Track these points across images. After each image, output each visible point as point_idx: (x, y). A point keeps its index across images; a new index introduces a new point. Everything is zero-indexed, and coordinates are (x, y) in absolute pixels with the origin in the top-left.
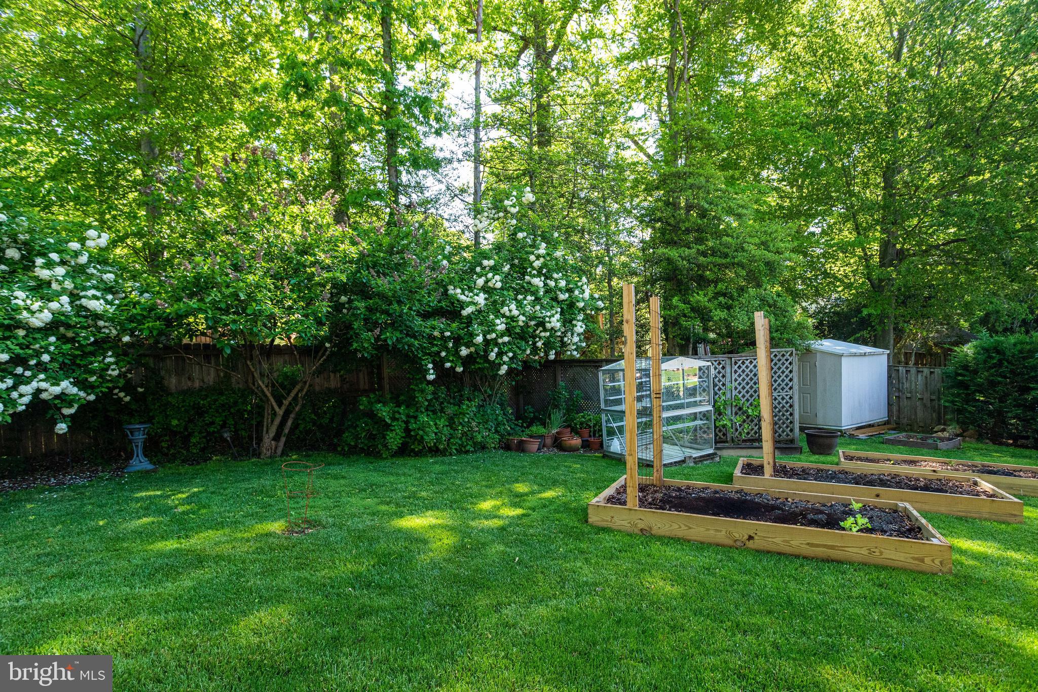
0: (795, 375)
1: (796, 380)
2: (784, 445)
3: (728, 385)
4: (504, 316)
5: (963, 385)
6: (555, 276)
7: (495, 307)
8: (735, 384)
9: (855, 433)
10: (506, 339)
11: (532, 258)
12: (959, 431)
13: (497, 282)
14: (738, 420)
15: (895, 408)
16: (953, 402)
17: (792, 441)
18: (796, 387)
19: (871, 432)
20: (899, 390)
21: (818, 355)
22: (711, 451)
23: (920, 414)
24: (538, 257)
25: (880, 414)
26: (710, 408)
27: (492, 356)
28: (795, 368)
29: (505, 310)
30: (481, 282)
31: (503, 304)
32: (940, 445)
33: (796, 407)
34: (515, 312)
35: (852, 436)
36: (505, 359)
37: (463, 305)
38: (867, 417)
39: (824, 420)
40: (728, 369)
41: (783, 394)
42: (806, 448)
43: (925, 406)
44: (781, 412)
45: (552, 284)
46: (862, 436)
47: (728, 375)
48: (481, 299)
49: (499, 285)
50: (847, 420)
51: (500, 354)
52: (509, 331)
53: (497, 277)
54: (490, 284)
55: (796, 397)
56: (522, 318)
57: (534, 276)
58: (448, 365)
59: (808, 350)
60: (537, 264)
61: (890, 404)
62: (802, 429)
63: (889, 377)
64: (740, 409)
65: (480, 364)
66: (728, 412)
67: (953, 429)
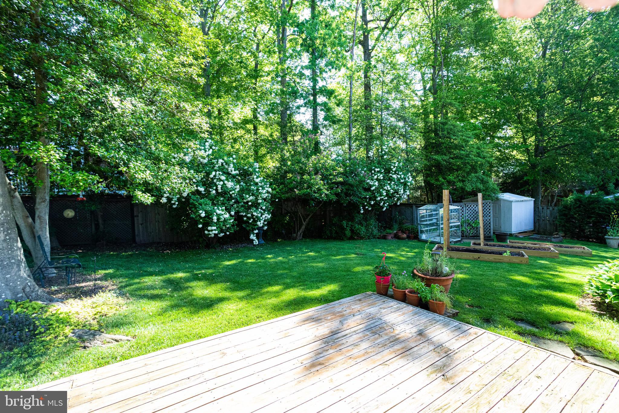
0: (491, 211)
1: (491, 213)
2: (487, 238)
3: (464, 215)
4: (385, 190)
5: (565, 215)
6: (400, 173)
7: (381, 186)
8: (467, 214)
9: (518, 235)
10: (386, 198)
11: (392, 167)
12: (563, 235)
13: (381, 177)
14: (468, 228)
15: (537, 225)
16: (560, 222)
17: (490, 237)
18: (492, 216)
19: (525, 235)
20: (539, 216)
21: (502, 201)
22: (460, 239)
23: (548, 226)
24: (394, 167)
25: (530, 227)
26: (459, 224)
27: (382, 204)
28: (491, 208)
29: (386, 188)
30: (376, 177)
31: (384, 185)
32: (553, 240)
33: (492, 223)
34: (389, 189)
35: (516, 236)
36: (386, 205)
37: (371, 186)
38: (523, 228)
39: (504, 229)
40: (464, 208)
41: (487, 218)
42: (495, 239)
43: (550, 224)
44: (486, 225)
45: (399, 176)
46: (520, 236)
47: (464, 211)
48: (377, 183)
49: (382, 178)
50: (514, 230)
51: (384, 204)
52: (387, 195)
53: (381, 175)
54: (379, 178)
55: (492, 220)
56: (392, 191)
57: (393, 174)
58: (367, 207)
59: (497, 199)
60: (394, 169)
61: (535, 223)
62: (494, 233)
63: (535, 210)
64: (469, 224)
65: (377, 207)
66: (465, 225)
67: (561, 234)
